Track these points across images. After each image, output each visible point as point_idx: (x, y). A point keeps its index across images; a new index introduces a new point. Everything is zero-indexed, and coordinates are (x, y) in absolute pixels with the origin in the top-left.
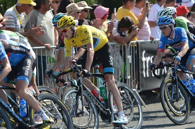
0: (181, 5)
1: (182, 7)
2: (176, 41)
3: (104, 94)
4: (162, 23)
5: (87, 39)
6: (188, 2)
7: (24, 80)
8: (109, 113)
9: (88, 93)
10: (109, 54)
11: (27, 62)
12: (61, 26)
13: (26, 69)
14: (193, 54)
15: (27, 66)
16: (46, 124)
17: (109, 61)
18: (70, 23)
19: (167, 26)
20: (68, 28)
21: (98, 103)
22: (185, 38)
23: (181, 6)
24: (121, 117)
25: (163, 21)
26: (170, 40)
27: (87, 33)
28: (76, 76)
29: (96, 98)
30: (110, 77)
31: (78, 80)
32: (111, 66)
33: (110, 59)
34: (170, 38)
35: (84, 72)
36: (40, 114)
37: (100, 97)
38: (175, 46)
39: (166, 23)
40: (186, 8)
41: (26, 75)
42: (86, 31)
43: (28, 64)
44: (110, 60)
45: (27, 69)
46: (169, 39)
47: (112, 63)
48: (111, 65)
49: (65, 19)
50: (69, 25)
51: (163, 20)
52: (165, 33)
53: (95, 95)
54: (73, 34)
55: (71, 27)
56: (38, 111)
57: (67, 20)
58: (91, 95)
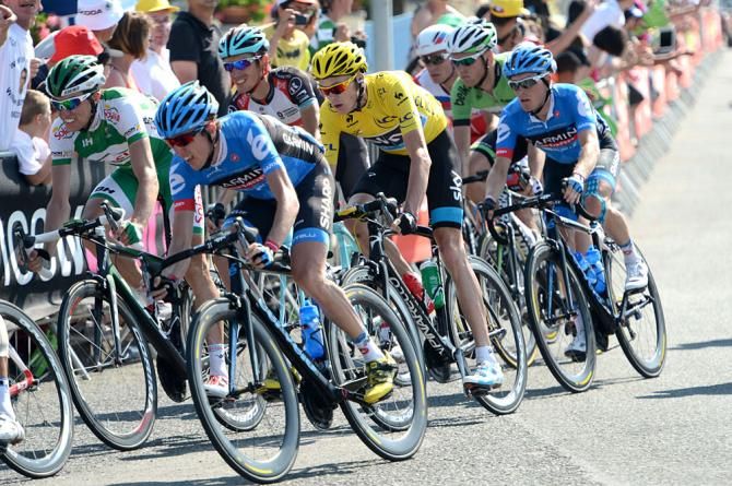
0: (72, 22)
1: (78, 34)
2: (555, 127)
3: (436, 291)
4: (524, 70)
5: (405, 118)
6: (100, 11)
7: (320, 239)
8: (451, 351)
9: (398, 285)
10: (451, 167)
11: (322, 187)
12: (328, 74)
13: (323, 207)
14: (602, 169)
15: (324, 200)
16: (381, 373)
17: (452, 188)
18: (355, 66)
19: (537, 78)
20: (348, 83)
21: (421, 319)
22: (585, 119)
23: (72, 27)
24: (487, 362)
25: (527, 61)
26: (535, 124)
27: (402, 98)
28: (367, 231)
29: (418, 301)
30: (452, 237)
31: (373, 243)
32: (456, 204)
33: (455, 180)
34: (538, 118)
35: (404, 220)
36: (362, 343)
37: (428, 301)
38: (548, 143)
39: (534, 68)
40: (91, 36)
41: (323, 225)
42: (401, 95)
43: (324, 193)
44: (454, 185)
45: (326, 209)
46: (533, 119)
47: (459, 194)
48: (457, 199)
49: (340, 53)
50: (351, 72)
51: (525, 59)
52: (527, 100)
53: (415, 290)
54: (359, 100)
55: (355, 80)
56: (357, 335)
57: (346, 57)
58: (406, 291)
